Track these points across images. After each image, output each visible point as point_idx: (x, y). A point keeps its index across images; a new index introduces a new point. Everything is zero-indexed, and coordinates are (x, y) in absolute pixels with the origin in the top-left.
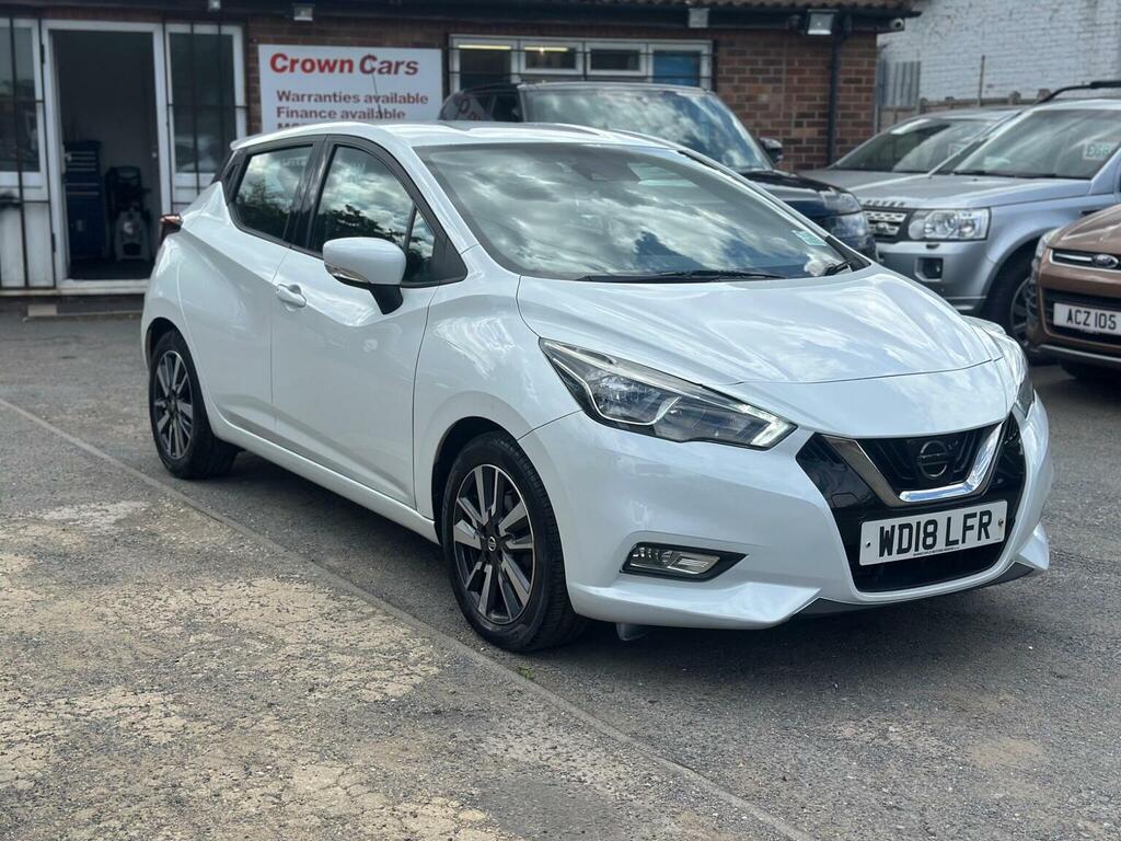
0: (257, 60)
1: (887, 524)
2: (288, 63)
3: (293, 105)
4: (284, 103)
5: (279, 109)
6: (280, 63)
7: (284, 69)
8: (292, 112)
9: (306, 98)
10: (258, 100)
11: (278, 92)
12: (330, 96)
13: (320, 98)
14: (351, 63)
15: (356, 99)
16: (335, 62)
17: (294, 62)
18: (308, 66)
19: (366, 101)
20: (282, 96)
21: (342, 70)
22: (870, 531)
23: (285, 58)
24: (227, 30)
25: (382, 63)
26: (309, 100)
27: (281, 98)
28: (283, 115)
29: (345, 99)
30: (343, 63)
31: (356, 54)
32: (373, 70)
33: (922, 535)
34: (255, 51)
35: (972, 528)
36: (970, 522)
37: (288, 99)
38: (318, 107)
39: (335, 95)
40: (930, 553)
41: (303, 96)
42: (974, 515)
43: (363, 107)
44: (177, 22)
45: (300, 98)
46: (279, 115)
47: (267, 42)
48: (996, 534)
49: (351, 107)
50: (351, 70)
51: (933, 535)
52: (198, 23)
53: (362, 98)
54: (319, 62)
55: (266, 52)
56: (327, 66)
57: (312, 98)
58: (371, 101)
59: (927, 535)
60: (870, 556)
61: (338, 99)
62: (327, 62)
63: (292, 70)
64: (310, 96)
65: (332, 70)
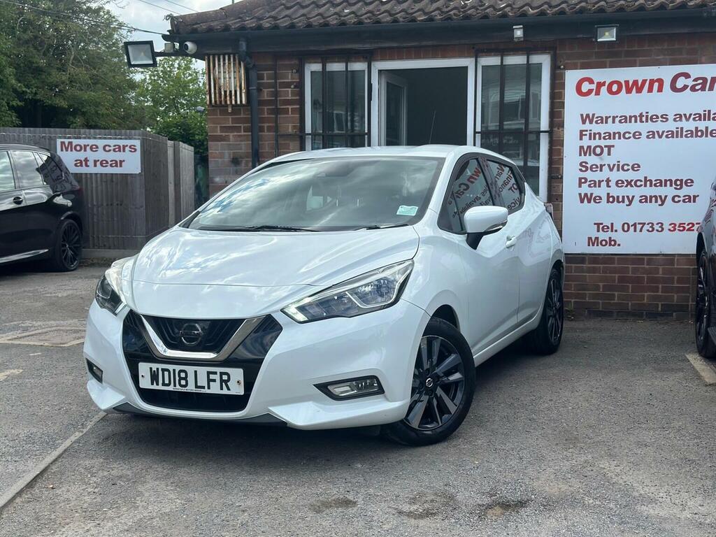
0: (563, 86)
1: (155, 366)
2: (594, 87)
3: (596, 128)
4: (587, 126)
5: (581, 131)
6: (586, 87)
7: (590, 92)
8: (595, 134)
9: (610, 120)
10: (562, 125)
11: (582, 115)
12: (635, 117)
13: (625, 119)
14: (661, 82)
15: (665, 118)
16: (644, 82)
17: (600, 85)
18: (615, 88)
19: (675, 120)
20: (586, 119)
21: (650, 90)
22: (144, 368)
23: (591, 81)
24: (535, 59)
25: (696, 80)
26: (614, 122)
27: (584, 122)
28: (586, 138)
29: (653, 119)
30: (652, 82)
31: (666, 72)
32: (685, 87)
33: (177, 378)
34: (562, 77)
35: (214, 381)
36: (212, 377)
37: (591, 122)
38: (622, 128)
39: (641, 115)
40: (184, 390)
41: (607, 118)
42: (215, 373)
43: (671, 126)
44: (490, 56)
45: (603, 120)
46: (581, 139)
47: (575, 67)
48: (237, 389)
49: (659, 126)
50: (660, 90)
51: (185, 379)
52: (508, 55)
53: (671, 117)
54: (627, 82)
55: (572, 77)
56: (636, 87)
57: (617, 120)
58: (681, 120)
59: (181, 379)
60: (145, 383)
61: (644, 119)
62: (635, 82)
63: (598, 93)
64: (614, 118)
65: (639, 90)
